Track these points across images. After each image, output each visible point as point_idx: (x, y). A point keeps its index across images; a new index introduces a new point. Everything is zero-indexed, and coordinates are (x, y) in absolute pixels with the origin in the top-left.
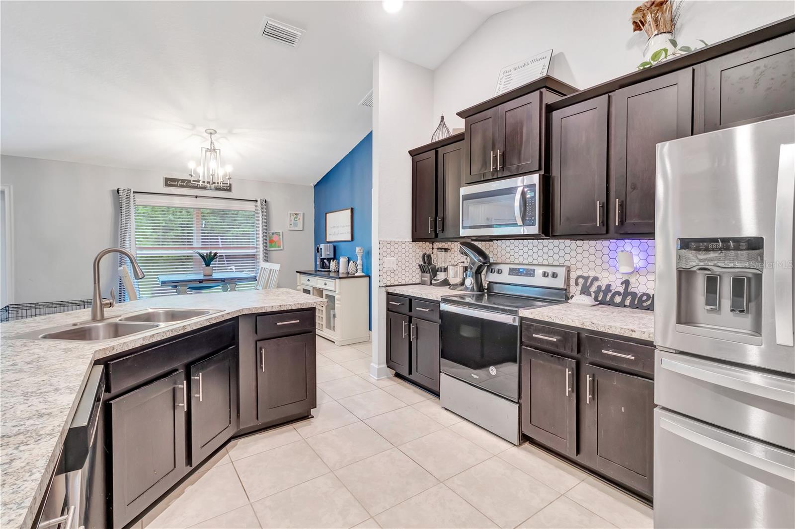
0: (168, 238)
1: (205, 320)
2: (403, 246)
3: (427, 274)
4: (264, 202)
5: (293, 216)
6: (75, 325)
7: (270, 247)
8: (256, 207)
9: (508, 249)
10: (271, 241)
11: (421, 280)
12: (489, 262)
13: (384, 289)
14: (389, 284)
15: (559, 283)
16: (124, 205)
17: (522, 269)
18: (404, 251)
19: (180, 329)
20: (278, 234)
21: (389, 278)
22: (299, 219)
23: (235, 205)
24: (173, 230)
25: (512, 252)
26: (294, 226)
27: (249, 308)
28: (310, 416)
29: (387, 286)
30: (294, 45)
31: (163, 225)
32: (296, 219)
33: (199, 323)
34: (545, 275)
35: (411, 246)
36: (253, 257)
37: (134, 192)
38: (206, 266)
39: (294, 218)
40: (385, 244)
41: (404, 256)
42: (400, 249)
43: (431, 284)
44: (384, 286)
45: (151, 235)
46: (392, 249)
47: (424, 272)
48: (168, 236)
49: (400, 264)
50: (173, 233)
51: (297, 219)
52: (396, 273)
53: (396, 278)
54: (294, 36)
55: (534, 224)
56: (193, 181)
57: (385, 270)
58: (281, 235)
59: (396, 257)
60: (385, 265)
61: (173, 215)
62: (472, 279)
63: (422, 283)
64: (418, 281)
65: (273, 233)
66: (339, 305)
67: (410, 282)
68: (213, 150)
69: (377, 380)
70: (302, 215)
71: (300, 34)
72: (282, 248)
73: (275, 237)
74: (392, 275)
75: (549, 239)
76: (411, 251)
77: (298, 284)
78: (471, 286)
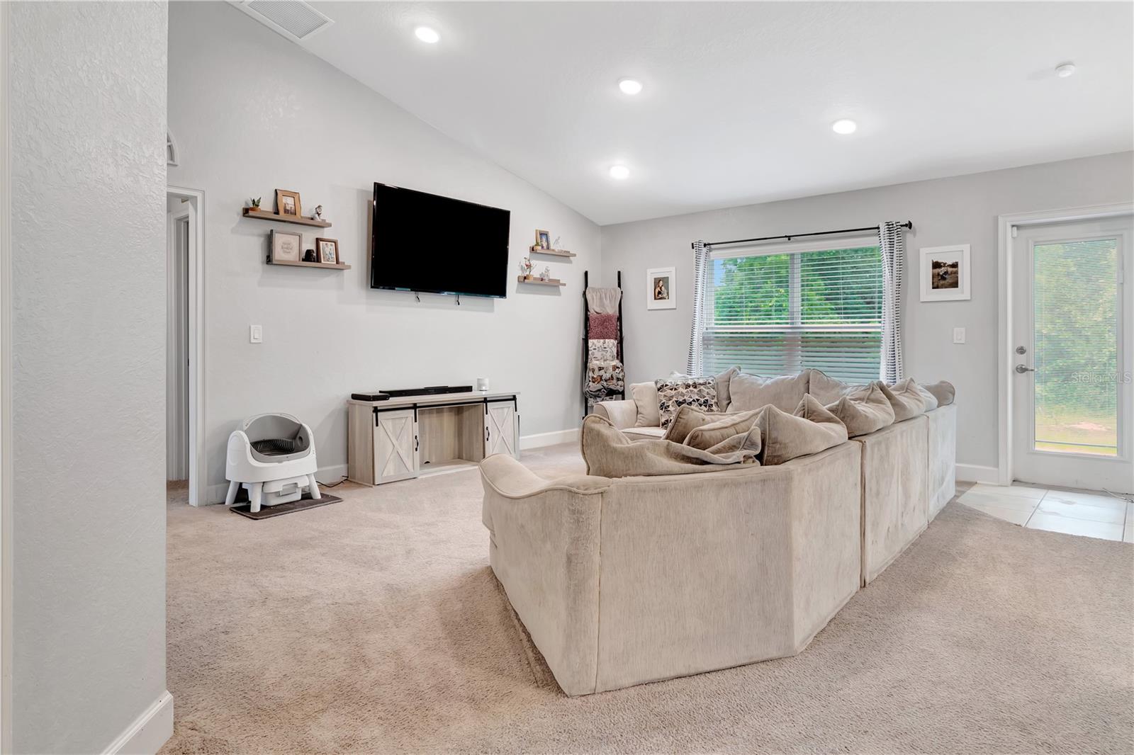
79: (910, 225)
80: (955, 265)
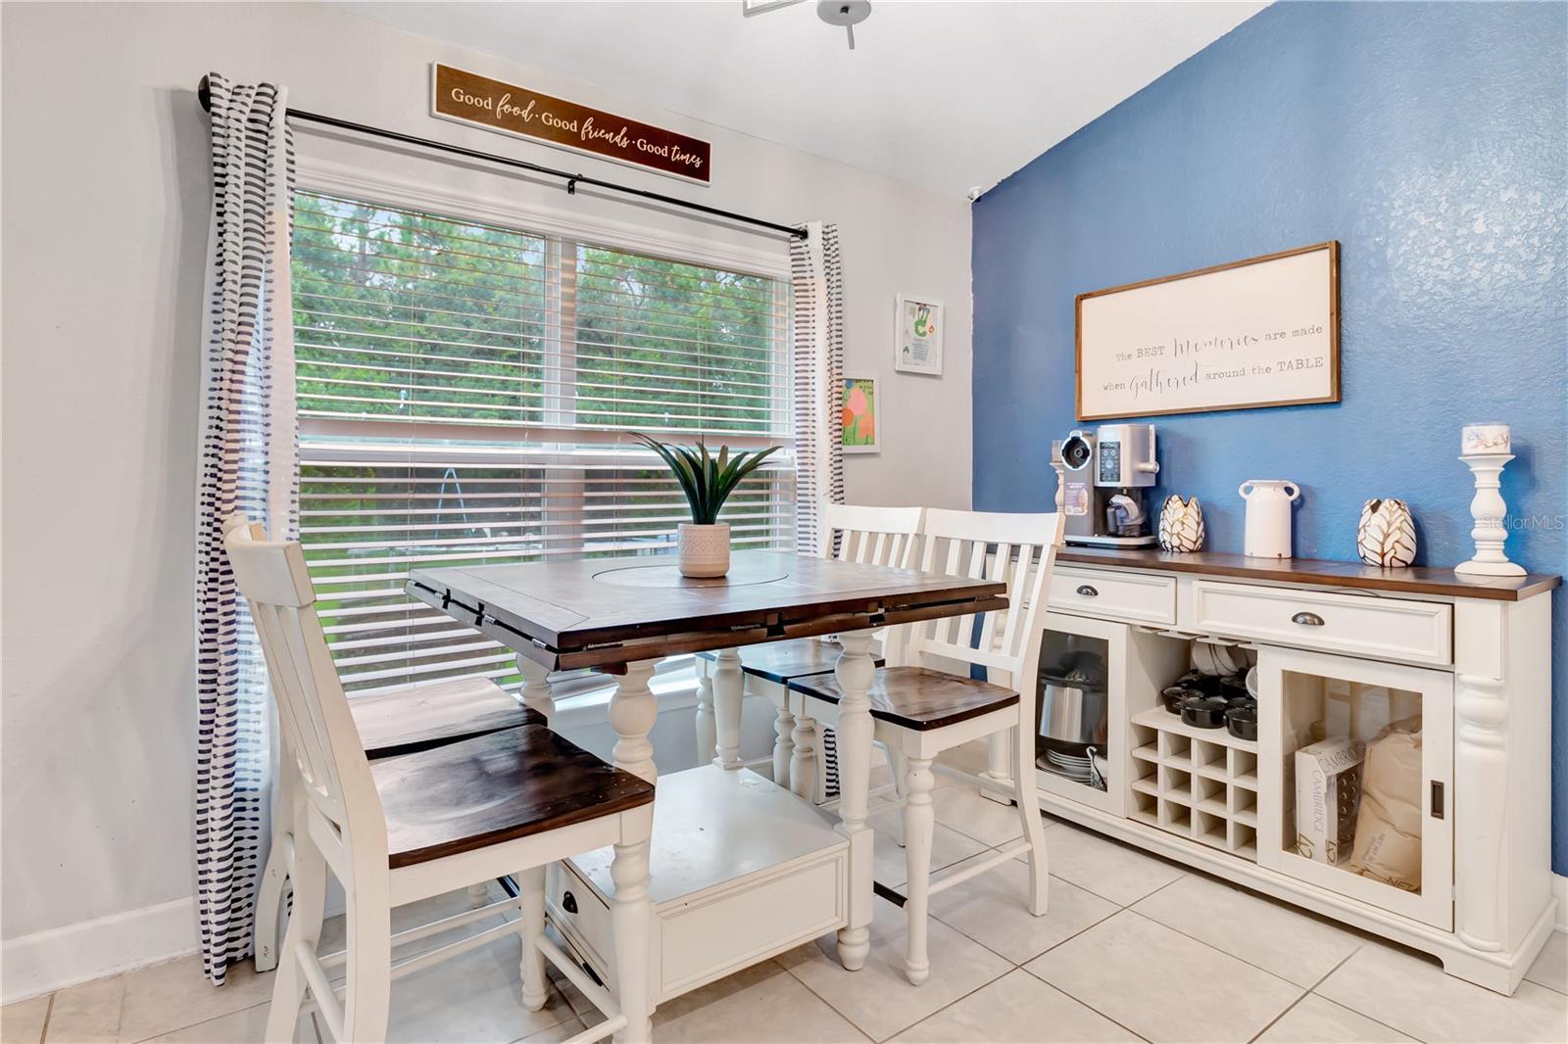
5: (913, 312)
10: (848, 415)
20: (865, 384)
22: (933, 330)
26: (915, 354)
32: (921, 329)
37: (290, 112)
39: (917, 324)
51: (926, 329)
58: (876, 387)
65: (851, 382)
70: (940, 310)
72: (876, 449)
73: (857, 400)
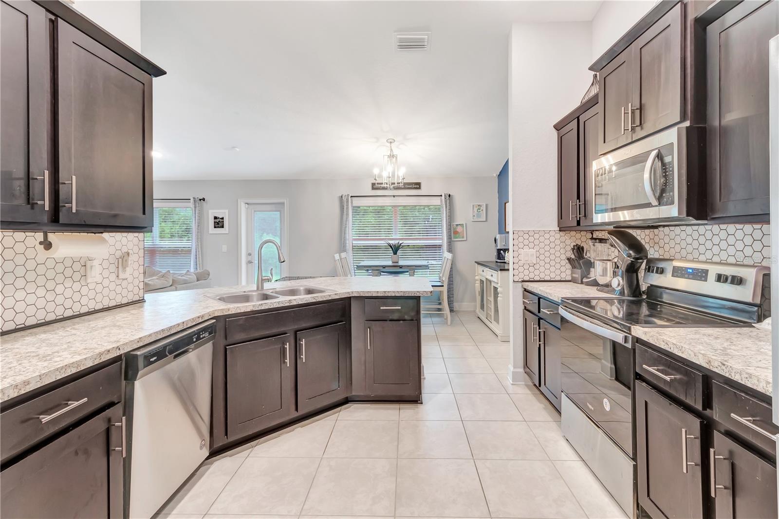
0: (415, 231)
1: (311, 297)
2: (547, 236)
3: (577, 270)
4: (447, 197)
5: (476, 207)
6: (244, 292)
7: (454, 238)
8: (441, 201)
9: (678, 240)
10: (456, 233)
11: (572, 277)
12: (647, 257)
13: (520, 284)
14: (527, 278)
15: (746, 294)
16: (345, 207)
17: (690, 269)
18: (547, 242)
19: (286, 302)
20: (462, 225)
21: (526, 272)
22: (482, 210)
23: (424, 201)
24: (418, 224)
25: (683, 244)
26: (477, 217)
27: (358, 292)
28: (419, 402)
29: (523, 281)
30: (425, 49)
31: (412, 220)
32: (479, 211)
33: (305, 299)
34: (720, 278)
35: (558, 236)
36: (439, 247)
37: (351, 196)
38: (394, 254)
39: (477, 210)
40: (521, 234)
41: (547, 248)
42: (542, 239)
43: (582, 283)
44: (520, 280)
45: (402, 229)
46: (531, 239)
47: (575, 268)
48: (415, 229)
49: (542, 257)
50: (419, 226)
52: (537, 267)
53: (537, 272)
54: (422, 40)
55: (672, 203)
56: (378, 184)
57: (521, 263)
58: (465, 225)
59: (537, 248)
60: (521, 257)
61: (419, 212)
62: (620, 279)
63: (574, 280)
64: (569, 278)
65: (457, 225)
66: (501, 298)
67: (558, 278)
68: (392, 156)
69: (512, 384)
70: (485, 205)
71: (427, 37)
72: (465, 239)
73: (459, 229)
74: (531, 269)
75: (706, 224)
76: (558, 242)
77: (476, 274)
78: (620, 288)
79: (204, 199)
80: (223, 218)
